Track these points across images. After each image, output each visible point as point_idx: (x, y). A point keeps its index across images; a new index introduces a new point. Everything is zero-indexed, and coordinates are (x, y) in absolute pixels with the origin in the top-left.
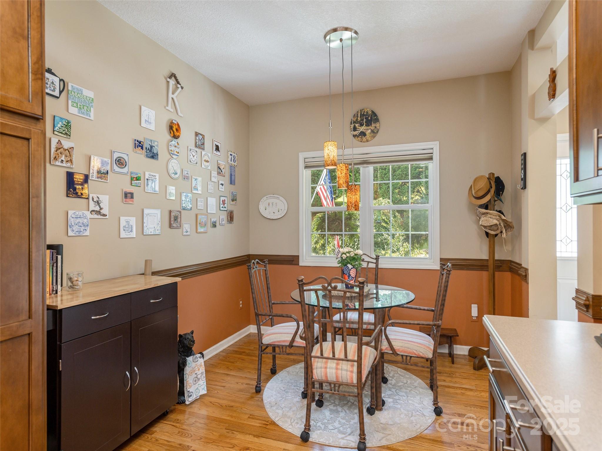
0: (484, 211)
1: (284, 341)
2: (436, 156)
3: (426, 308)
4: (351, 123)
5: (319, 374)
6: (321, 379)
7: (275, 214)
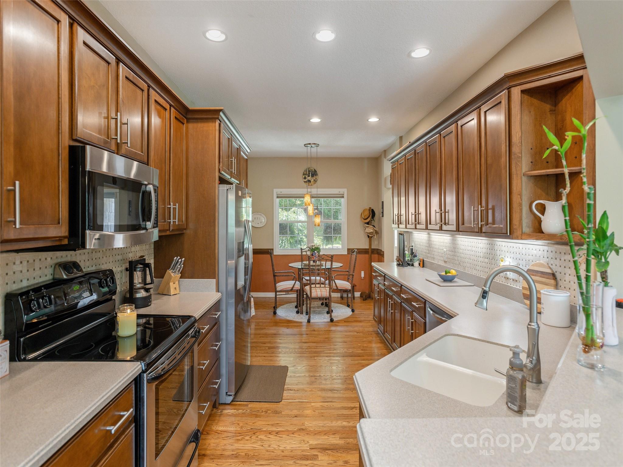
0: (367, 225)
1: (288, 288)
2: (345, 196)
3: (345, 270)
4: (303, 175)
5: (314, 295)
6: (316, 296)
7: (259, 224)
